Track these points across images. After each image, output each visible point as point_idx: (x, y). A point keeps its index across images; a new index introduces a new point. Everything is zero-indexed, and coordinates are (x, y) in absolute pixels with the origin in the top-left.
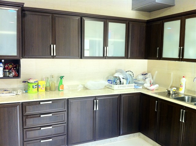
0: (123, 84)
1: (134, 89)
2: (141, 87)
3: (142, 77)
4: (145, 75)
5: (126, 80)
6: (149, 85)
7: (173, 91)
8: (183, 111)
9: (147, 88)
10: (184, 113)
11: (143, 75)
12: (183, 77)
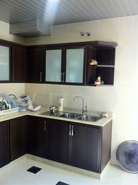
0: (8, 109)
1: (18, 113)
2: (24, 110)
3: (21, 99)
4: (24, 97)
5: (11, 104)
6: (32, 107)
7: (55, 111)
8: (71, 126)
9: (32, 110)
10: (73, 128)
11: (22, 97)
12: (61, 97)
